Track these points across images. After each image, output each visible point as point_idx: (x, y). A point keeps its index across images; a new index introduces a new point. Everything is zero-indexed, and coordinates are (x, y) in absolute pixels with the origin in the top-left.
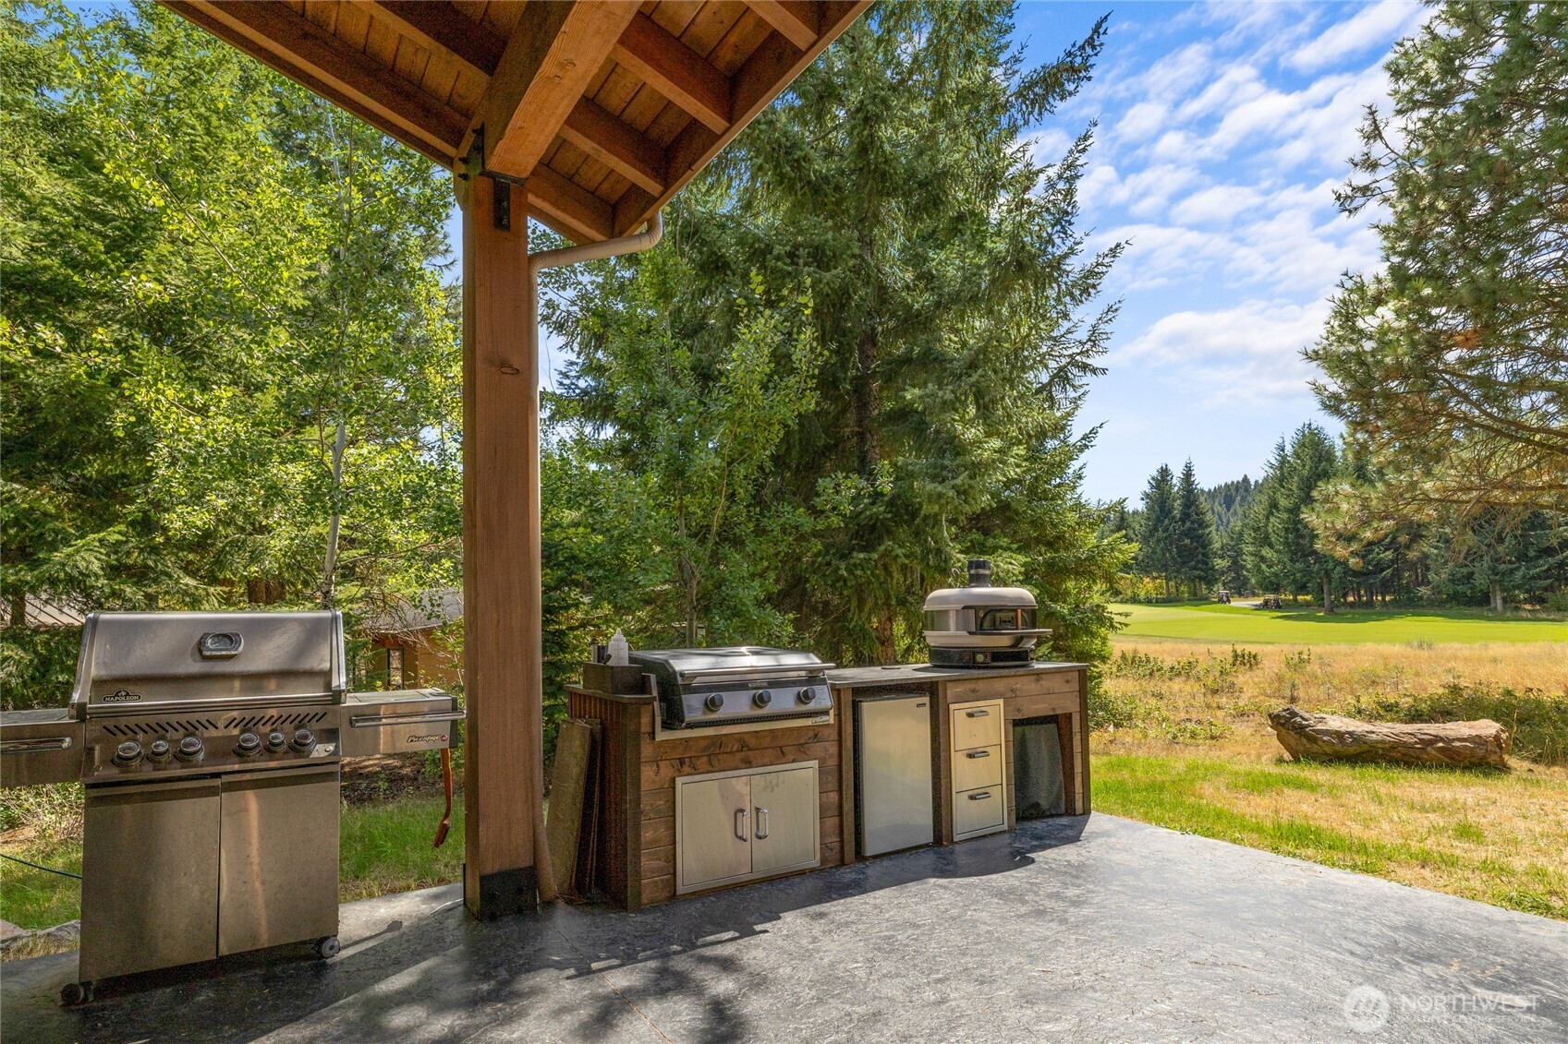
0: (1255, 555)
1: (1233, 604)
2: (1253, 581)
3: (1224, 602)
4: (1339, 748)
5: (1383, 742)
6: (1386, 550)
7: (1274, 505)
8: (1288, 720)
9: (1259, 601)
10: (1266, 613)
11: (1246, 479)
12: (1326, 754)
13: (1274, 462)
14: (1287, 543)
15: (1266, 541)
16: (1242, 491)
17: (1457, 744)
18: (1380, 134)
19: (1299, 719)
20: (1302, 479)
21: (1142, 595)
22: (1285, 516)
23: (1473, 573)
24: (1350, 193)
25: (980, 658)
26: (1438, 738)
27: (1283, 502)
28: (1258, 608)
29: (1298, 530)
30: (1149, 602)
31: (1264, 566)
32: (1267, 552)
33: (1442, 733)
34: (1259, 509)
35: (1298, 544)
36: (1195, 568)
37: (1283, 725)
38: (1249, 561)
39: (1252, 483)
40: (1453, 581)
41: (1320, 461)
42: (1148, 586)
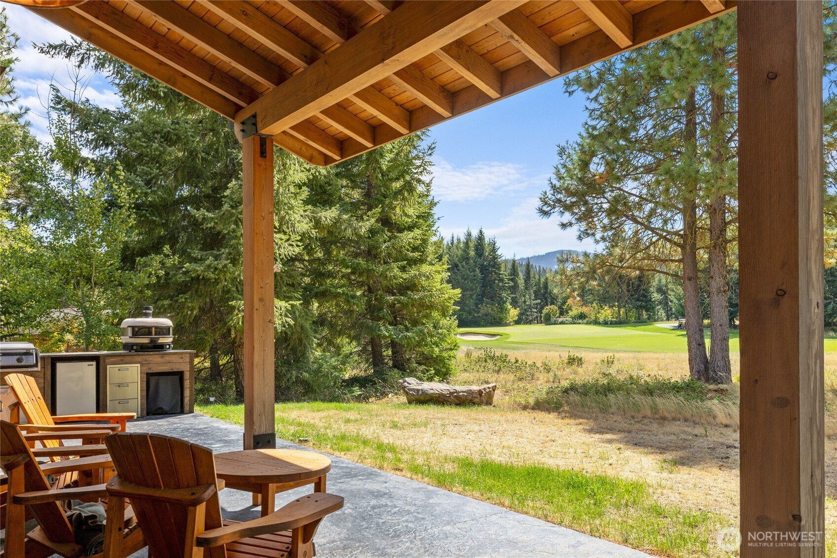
21: (601, 320)
30: (606, 323)
36: (638, 300)
42: (607, 313)
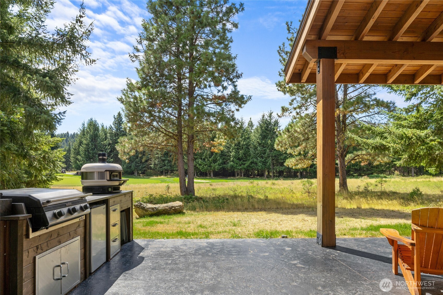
0: (75, 158)
1: (66, 173)
2: (73, 166)
3: (63, 173)
4: (153, 212)
5: (162, 209)
6: (111, 159)
7: (81, 143)
8: (140, 206)
9: (75, 172)
10: (78, 176)
11: (68, 133)
12: (149, 214)
13: (81, 129)
14: (85, 155)
15: (78, 153)
16: (66, 136)
17: (176, 208)
18: (141, 43)
19: (142, 205)
20: (90, 135)
22: (85, 146)
23: (131, 166)
24: (133, 56)
25: (110, 190)
26: (173, 207)
27: (85, 142)
28: (75, 175)
29: (89, 151)
31: (78, 162)
32: (79, 157)
33: (173, 205)
34: (76, 143)
35: (88, 155)
37: (138, 207)
38: (72, 160)
39: (70, 134)
40: (127, 168)
41: (95, 130)
